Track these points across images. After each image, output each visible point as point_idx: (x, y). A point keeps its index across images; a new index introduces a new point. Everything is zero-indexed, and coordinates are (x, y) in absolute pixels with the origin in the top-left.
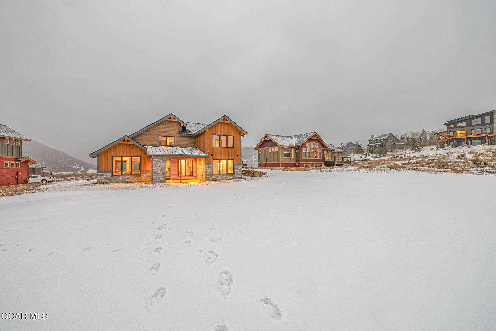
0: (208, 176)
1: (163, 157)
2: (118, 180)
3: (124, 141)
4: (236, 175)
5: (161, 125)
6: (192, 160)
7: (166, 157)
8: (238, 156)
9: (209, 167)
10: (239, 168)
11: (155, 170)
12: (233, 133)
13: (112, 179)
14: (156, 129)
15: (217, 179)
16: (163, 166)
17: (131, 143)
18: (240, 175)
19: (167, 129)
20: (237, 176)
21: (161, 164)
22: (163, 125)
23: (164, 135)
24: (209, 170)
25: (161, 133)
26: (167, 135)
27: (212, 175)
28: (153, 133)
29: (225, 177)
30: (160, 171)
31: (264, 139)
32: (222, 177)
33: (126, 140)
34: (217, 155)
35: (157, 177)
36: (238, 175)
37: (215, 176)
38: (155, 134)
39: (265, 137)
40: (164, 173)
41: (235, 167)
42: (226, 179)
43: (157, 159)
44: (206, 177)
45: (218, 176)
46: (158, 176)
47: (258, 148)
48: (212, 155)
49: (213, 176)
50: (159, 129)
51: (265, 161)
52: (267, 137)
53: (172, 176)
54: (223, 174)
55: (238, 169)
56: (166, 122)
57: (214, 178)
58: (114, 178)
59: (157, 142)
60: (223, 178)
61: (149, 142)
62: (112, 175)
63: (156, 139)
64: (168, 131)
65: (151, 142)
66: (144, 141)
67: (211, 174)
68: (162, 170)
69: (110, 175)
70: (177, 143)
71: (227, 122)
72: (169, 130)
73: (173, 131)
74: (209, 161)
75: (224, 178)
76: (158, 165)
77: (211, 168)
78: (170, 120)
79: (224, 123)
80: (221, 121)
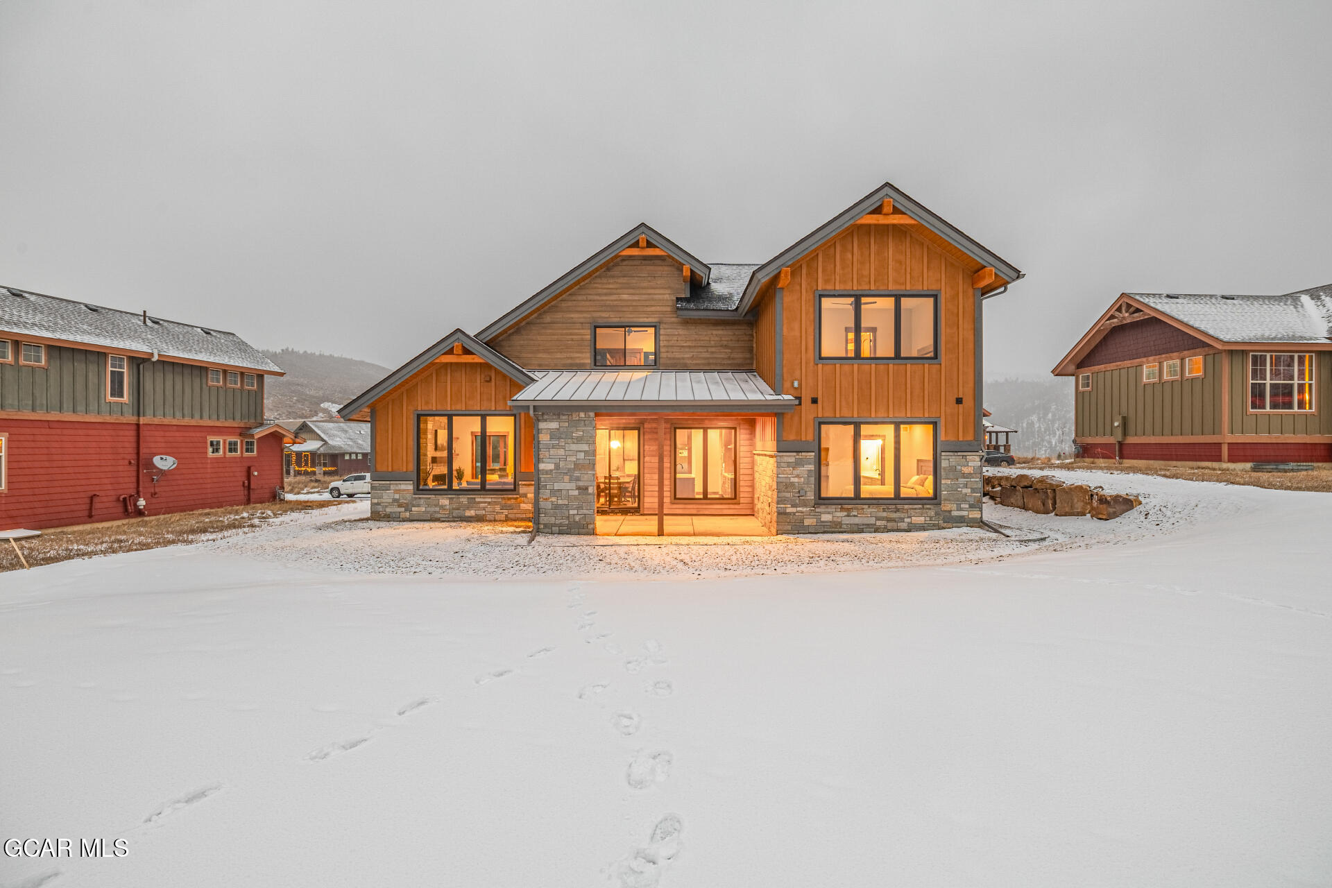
0: (794, 510)
1: (582, 415)
2: (437, 509)
3: (450, 352)
4: (946, 506)
5: (604, 280)
6: (735, 429)
7: (592, 414)
8: (959, 401)
9: (799, 463)
10: (966, 470)
11: (547, 472)
12: (934, 278)
13: (419, 506)
14: (585, 298)
15: (840, 524)
16: (582, 455)
17: (477, 360)
18: (971, 506)
19: (625, 297)
20: (955, 513)
21: (574, 447)
22: (613, 277)
23: (615, 320)
24: (798, 476)
25: (604, 315)
26: (628, 318)
27: (816, 505)
28: (572, 316)
29: (885, 514)
30: (567, 478)
31: (1112, 317)
32: (867, 516)
33: (458, 350)
34: (844, 403)
35: (556, 507)
36: (961, 509)
37: (832, 509)
38: (582, 320)
39: (1119, 310)
40: (587, 489)
41: (944, 464)
42: (890, 525)
43: (554, 425)
44: (785, 514)
45: (848, 510)
46: (560, 502)
47: (1072, 368)
48: (815, 401)
49: (821, 509)
50: (598, 298)
51: (1119, 433)
52: (1129, 306)
53: (647, 500)
54: (875, 501)
55: (964, 476)
56: (625, 263)
57: (826, 517)
58: (422, 501)
59: (588, 355)
60: (872, 521)
61: (559, 355)
62: (418, 490)
63: (582, 340)
64: (629, 303)
65: (564, 355)
66: (538, 351)
67: (811, 496)
68: (577, 474)
69: (411, 487)
70: (669, 355)
71: (895, 222)
72: (636, 298)
73: (653, 303)
74: (799, 433)
75: (878, 519)
76: (561, 452)
77: (812, 467)
78: (635, 252)
79: (883, 231)
80: (862, 217)
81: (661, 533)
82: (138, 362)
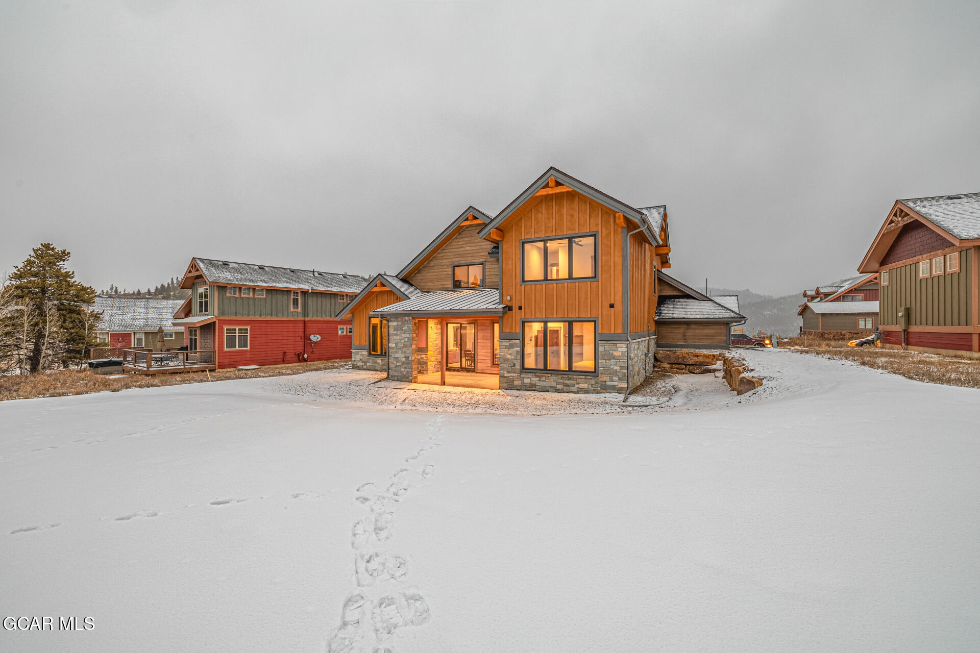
0: (508, 375)
1: (407, 318)
2: (376, 364)
4: (603, 378)
5: (458, 240)
7: (411, 318)
8: (612, 306)
9: (511, 346)
10: (616, 354)
11: (393, 348)
12: (596, 223)
13: (369, 363)
14: (448, 250)
15: (534, 385)
16: (406, 340)
17: (387, 289)
18: (620, 379)
19: (468, 248)
20: (609, 383)
21: (403, 335)
22: (461, 238)
23: (463, 262)
24: (510, 354)
25: (459, 259)
26: (468, 262)
27: (521, 372)
28: (443, 261)
29: (562, 381)
30: (400, 351)
31: (892, 222)
32: (550, 381)
33: (379, 285)
34: (537, 309)
35: (396, 366)
36: (613, 381)
37: (530, 375)
38: (448, 264)
39: (895, 215)
40: (409, 357)
41: (601, 349)
42: (565, 389)
43: (395, 324)
44: (504, 377)
45: (539, 377)
46: (398, 364)
47: (876, 266)
48: (520, 308)
49: (523, 375)
50: (455, 250)
51: (903, 321)
52: (902, 211)
54: (557, 372)
55: (614, 357)
56: (468, 229)
57: (527, 381)
58: (371, 360)
59: (450, 282)
60: (554, 384)
61: (437, 283)
62: (370, 354)
63: (448, 274)
64: (470, 252)
65: (439, 283)
66: (428, 282)
67: (518, 367)
68: (404, 349)
69: (366, 353)
70: (490, 280)
71: (558, 191)
72: (473, 248)
73: (481, 251)
74: (511, 328)
75: (558, 383)
76: (398, 338)
77: (518, 349)
78: (467, 223)
79: (559, 197)
80: (538, 191)
81: (443, 383)
82: (305, 293)
